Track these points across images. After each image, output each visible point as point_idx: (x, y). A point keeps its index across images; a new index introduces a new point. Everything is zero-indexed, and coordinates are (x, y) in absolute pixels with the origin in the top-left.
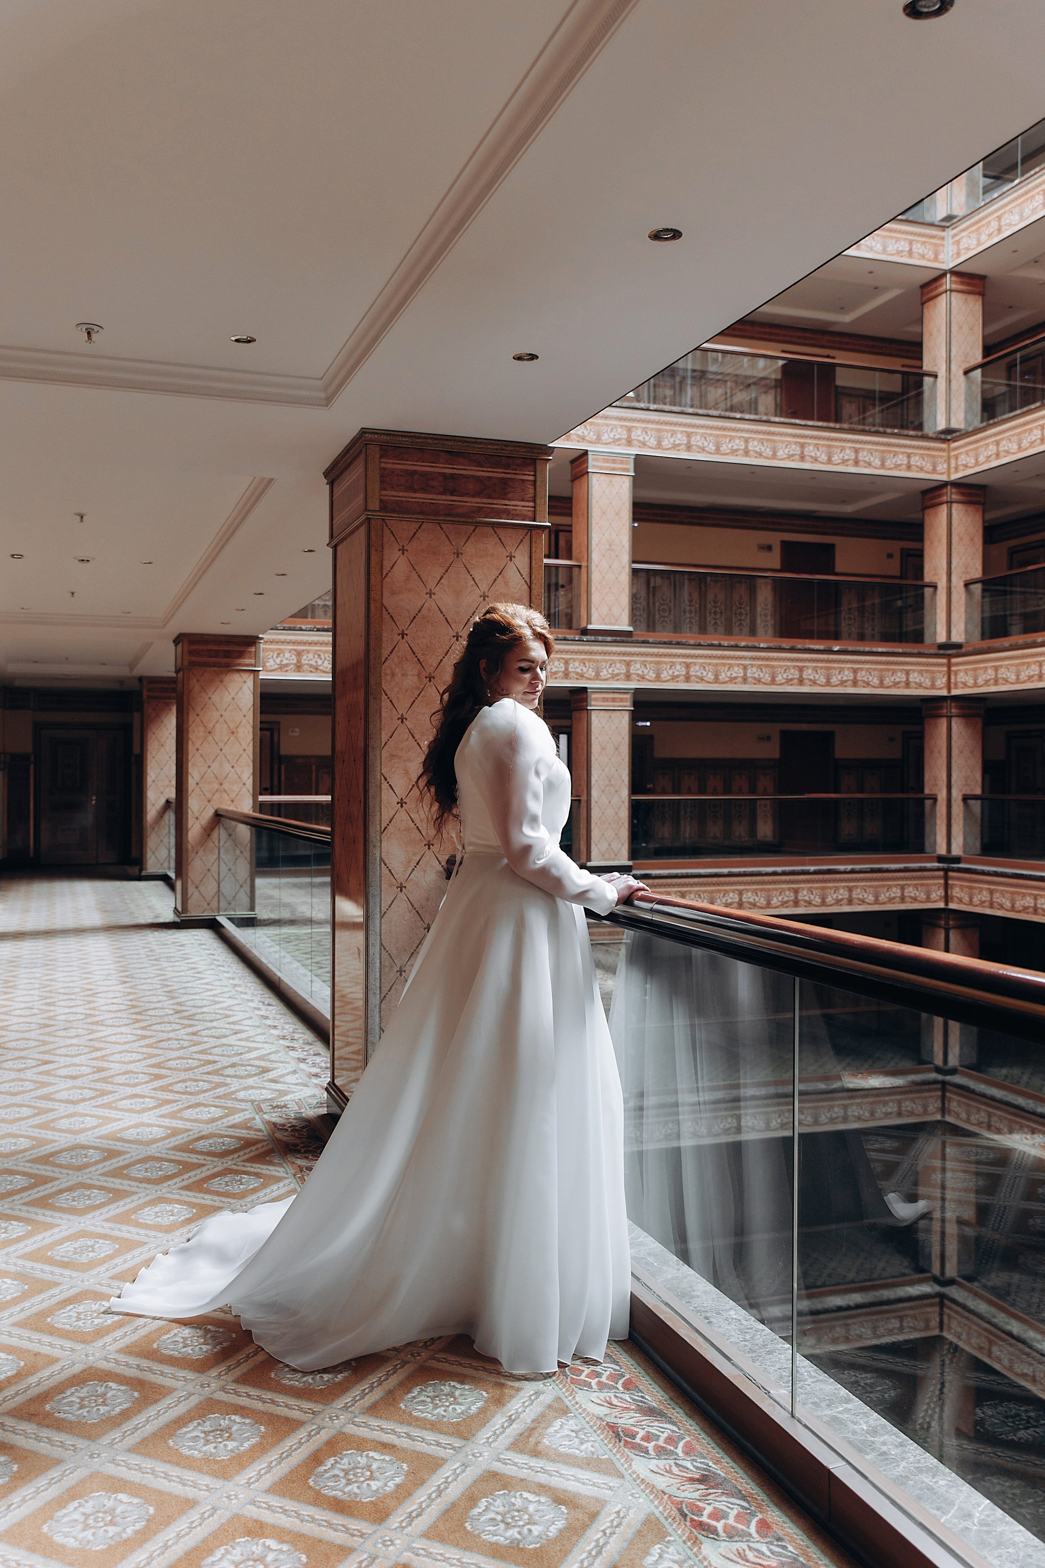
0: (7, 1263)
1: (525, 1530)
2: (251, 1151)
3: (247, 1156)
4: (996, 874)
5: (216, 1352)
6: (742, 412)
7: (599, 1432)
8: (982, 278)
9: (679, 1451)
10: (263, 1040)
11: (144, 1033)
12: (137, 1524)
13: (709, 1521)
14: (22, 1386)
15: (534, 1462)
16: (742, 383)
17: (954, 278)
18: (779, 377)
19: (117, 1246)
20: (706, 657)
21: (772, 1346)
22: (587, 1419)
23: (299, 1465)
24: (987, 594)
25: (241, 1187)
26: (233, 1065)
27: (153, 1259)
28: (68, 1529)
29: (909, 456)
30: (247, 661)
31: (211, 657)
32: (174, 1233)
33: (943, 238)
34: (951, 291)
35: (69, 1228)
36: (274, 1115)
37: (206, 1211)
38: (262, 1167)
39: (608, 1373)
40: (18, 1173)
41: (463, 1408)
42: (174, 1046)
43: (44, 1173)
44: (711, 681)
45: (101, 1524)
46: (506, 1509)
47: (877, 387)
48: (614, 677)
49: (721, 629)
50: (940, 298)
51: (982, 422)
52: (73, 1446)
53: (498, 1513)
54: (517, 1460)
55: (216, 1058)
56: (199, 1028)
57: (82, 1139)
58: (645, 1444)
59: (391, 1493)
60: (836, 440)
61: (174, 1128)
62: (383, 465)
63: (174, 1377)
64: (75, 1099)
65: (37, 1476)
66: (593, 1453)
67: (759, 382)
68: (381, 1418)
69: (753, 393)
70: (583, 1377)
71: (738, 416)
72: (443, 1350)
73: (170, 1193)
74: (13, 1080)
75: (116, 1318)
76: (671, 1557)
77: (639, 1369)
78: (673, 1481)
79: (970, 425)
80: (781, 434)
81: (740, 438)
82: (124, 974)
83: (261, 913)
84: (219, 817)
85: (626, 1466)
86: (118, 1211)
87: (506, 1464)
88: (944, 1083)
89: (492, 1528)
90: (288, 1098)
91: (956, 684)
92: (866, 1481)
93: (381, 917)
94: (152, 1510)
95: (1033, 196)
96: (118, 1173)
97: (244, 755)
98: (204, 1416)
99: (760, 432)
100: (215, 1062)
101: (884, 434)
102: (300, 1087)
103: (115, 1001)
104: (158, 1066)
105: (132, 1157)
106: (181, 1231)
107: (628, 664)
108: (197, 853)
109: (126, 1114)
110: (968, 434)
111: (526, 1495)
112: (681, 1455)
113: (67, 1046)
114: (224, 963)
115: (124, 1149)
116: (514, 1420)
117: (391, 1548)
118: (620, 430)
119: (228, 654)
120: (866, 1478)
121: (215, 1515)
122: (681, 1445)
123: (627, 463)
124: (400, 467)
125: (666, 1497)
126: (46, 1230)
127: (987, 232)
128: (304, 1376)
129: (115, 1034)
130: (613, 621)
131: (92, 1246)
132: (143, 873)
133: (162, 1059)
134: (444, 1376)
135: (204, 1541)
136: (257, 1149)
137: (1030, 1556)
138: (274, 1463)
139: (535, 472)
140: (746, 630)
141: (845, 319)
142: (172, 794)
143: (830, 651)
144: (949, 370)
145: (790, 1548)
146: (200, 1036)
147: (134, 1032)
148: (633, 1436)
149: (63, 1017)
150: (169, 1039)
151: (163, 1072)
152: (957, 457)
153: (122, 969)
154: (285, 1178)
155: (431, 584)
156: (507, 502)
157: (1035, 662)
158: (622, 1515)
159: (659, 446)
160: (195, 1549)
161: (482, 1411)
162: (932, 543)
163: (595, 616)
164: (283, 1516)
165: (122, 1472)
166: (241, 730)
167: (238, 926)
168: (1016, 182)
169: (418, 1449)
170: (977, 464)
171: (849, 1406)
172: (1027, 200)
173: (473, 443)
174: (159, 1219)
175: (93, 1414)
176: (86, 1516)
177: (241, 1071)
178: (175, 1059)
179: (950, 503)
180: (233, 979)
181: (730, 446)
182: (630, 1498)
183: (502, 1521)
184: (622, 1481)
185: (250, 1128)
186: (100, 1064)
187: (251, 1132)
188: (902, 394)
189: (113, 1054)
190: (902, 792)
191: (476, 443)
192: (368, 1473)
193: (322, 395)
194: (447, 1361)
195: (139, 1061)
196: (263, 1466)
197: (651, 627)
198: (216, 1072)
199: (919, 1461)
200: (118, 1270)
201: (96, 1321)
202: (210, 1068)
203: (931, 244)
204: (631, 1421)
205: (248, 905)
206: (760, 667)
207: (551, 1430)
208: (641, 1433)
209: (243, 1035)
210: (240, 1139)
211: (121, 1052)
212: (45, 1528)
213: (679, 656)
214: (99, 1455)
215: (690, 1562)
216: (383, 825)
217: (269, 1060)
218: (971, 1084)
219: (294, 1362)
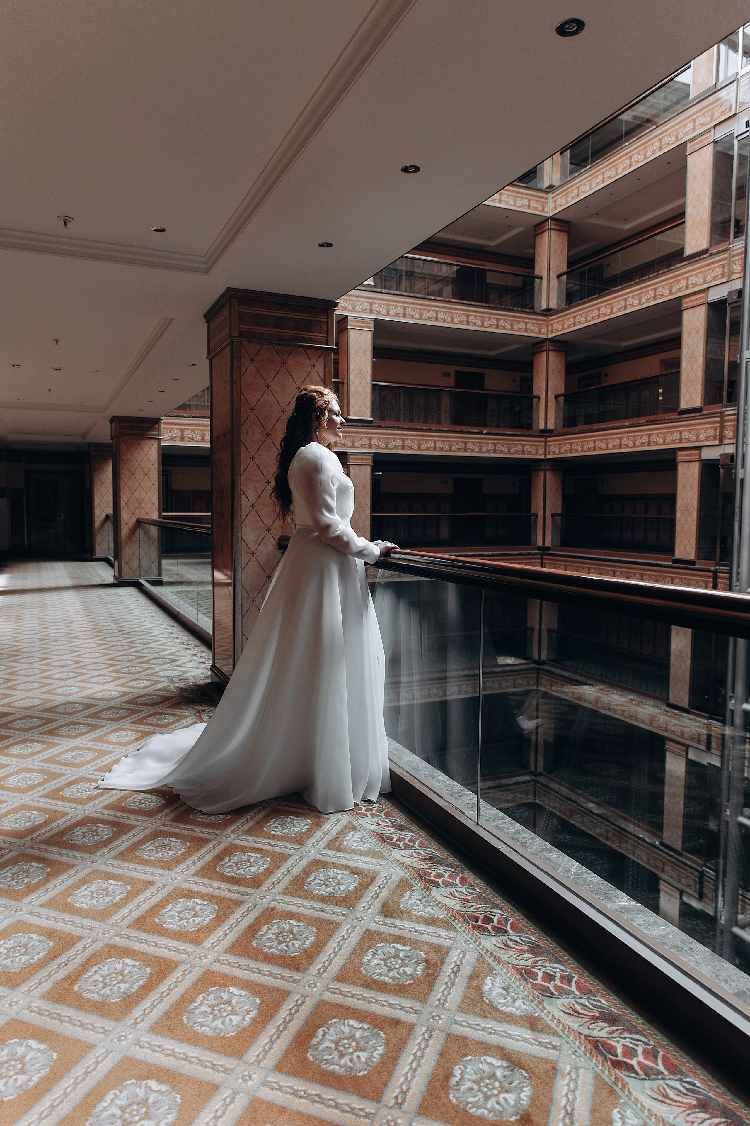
0: (33, 765)
1: (337, 888)
2: (169, 702)
3: (167, 705)
4: (568, 556)
5: (159, 806)
6: (434, 296)
7: (373, 838)
8: (568, 222)
9: (417, 845)
10: (171, 645)
11: (101, 642)
12: (121, 895)
13: (434, 879)
14: (48, 828)
15: (338, 854)
16: (434, 279)
17: (552, 222)
18: (455, 276)
19: (97, 754)
20: (414, 435)
22: (366, 832)
23: (210, 861)
24: (566, 403)
25: (166, 721)
26: (155, 658)
27: (119, 759)
28: (82, 900)
29: (526, 324)
30: (154, 433)
31: (133, 430)
32: (129, 746)
33: (547, 199)
34: (551, 229)
35: (68, 745)
36: (181, 684)
37: (146, 734)
38: (176, 710)
39: (377, 808)
40: (35, 717)
41: (298, 829)
42: (120, 649)
43: (50, 717)
44: (416, 449)
45: (101, 896)
46: (326, 878)
47: (509, 284)
48: (362, 446)
49: (422, 420)
50: (545, 233)
51: (566, 305)
52: (81, 857)
53: (321, 880)
54: (329, 854)
55: (145, 655)
56: (134, 639)
57: (71, 699)
58: (398, 843)
59: (262, 873)
60: (487, 313)
61: (124, 692)
62: (240, 310)
63: (136, 820)
64: (65, 677)
65: (62, 874)
66: (371, 848)
67: (444, 279)
68: (254, 836)
69: (439, 285)
70: (362, 811)
71: (432, 298)
72: (287, 801)
73: (125, 725)
74: (27, 669)
76: (415, 897)
77: (392, 806)
78: (414, 860)
79: (560, 307)
80: (456, 309)
81: (433, 310)
82: (87, 611)
83: (165, 578)
84: (139, 523)
85: (389, 854)
86: (96, 736)
87: (324, 856)
88: (538, 669)
89: (318, 888)
90: (188, 674)
91: (549, 453)
92: (517, 854)
93: (242, 571)
94: (129, 888)
95: (597, 176)
96: (94, 716)
97: (153, 487)
98: (155, 839)
99: (444, 308)
100: (144, 657)
101: (513, 311)
102: (194, 669)
103: (83, 626)
104: (112, 659)
105: (101, 707)
106: (133, 745)
107: (370, 439)
108: (127, 544)
109: (96, 685)
110: (558, 312)
111: (335, 870)
112: (417, 847)
113: (57, 650)
115: (97, 703)
116: (327, 834)
117: (264, 900)
118: (366, 304)
119: (143, 429)
120: (518, 852)
121: (165, 888)
122: (417, 842)
123: (370, 323)
124: (250, 311)
125: (411, 868)
126: (54, 747)
127: (571, 196)
129: (85, 643)
130: (362, 414)
131: (82, 754)
132: (94, 557)
133: (114, 656)
134: (287, 814)
135: (160, 902)
136: (172, 701)
137: (601, 889)
138: (196, 861)
139: (327, 316)
140: (435, 421)
141: (492, 244)
142: (111, 511)
143: (481, 433)
144: (549, 275)
145: (478, 890)
146: (135, 643)
147: (96, 642)
148: (392, 839)
149: (53, 635)
150: (117, 645)
151: (115, 662)
152: (552, 325)
153: (85, 609)
154: (190, 716)
155: (269, 380)
156: (311, 334)
157: (592, 441)
158: (388, 878)
159: (388, 314)
160: (155, 906)
161: (308, 830)
162: (538, 373)
163: (352, 411)
164: (203, 887)
165: (111, 869)
166: (151, 473)
167: (152, 585)
168: (588, 167)
169: (275, 850)
170: (563, 329)
172: (594, 178)
173: (292, 298)
174: (120, 739)
175: (91, 841)
176: (92, 892)
177: (160, 661)
178: (121, 656)
179: (548, 351)
181: (428, 315)
182: (392, 869)
183: (324, 884)
184: (387, 861)
185: (168, 691)
186: (78, 659)
187: (168, 693)
188: (523, 288)
189: (85, 654)
190: (520, 512)
192: (249, 864)
193: (205, 266)
194: (288, 806)
195: (100, 657)
196: (190, 863)
197: (382, 418)
198: (146, 662)
200: (98, 766)
201: (89, 793)
202: (142, 660)
203: (540, 201)
204: (390, 832)
205: (157, 573)
206: (443, 442)
207: (347, 838)
208: (396, 838)
209: (159, 643)
210: (162, 696)
211: (89, 653)
212: (69, 900)
213: (399, 435)
214: (96, 861)
215: (426, 899)
216: (243, 519)
217: (175, 655)
218: (553, 669)
219: (205, 809)
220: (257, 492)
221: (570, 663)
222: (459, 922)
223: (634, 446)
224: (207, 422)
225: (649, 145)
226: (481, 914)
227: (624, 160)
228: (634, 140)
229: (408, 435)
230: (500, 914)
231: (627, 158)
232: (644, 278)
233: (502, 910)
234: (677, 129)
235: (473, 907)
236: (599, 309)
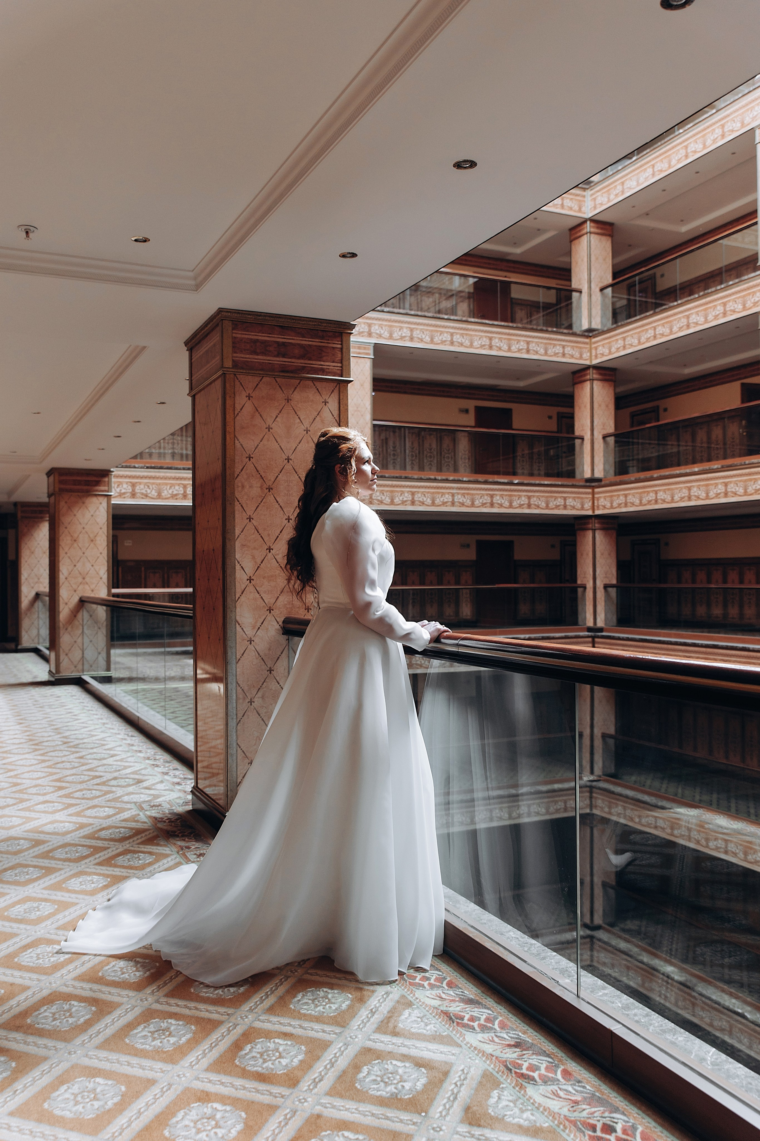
1: (399, 1086)
2: (142, 837)
3: (139, 841)
4: (628, 639)
5: (147, 977)
6: (446, 314)
7: (437, 1017)
8: (611, 224)
9: (496, 1026)
10: (133, 761)
11: (43, 758)
12: (114, 1099)
13: (528, 1072)
15: (395, 1040)
16: (445, 295)
17: (592, 224)
18: (472, 290)
19: (56, 907)
20: (426, 487)
21: (544, 954)
22: (427, 1009)
23: (225, 1052)
24: (618, 445)
25: (140, 862)
26: (115, 778)
27: (86, 913)
28: (63, 1105)
29: (564, 347)
30: (102, 488)
31: (75, 485)
32: (97, 896)
33: (584, 196)
34: (590, 233)
35: (17, 895)
36: (153, 811)
37: (118, 880)
38: (152, 847)
39: (434, 977)
41: (336, 1006)
42: (68, 767)
44: (430, 504)
45: (88, 1100)
46: (383, 1072)
47: (541, 300)
49: (434, 468)
50: (582, 238)
51: (612, 324)
52: (54, 1047)
53: (377, 1076)
54: (383, 1039)
55: (102, 774)
56: (84, 754)
57: (12, 833)
58: (472, 1023)
59: (297, 1067)
60: (513, 335)
61: (81, 823)
62: (234, 335)
63: (120, 995)
65: (31, 1069)
66: (436, 1032)
67: (458, 294)
68: (278, 1015)
69: (452, 302)
70: (417, 981)
71: (446, 317)
72: (314, 967)
73: (88, 868)
75: (67, 956)
76: (507, 1098)
77: (456, 974)
78: (496, 1047)
79: (605, 326)
80: (476, 330)
81: (447, 332)
82: (19, 718)
83: (113, 674)
84: (83, 602)
85: (461, 1039)
86: (52, 882)
87: (376, 1042)
88: (591, 787)
89: (375, 1086)
90: (161, 799)
91: (598, 507)
92: (639, 1037)
93: (236, 662)
94: (123, 1088)
95: (646, 169)
96: (46, 855)
98: (148, 1021)
99: (461, 329)
100: (101, 777)
101: (547, 331)
102: (168, 792)
103: (16, 736)
104: (59, 780)
105: (53, 844)
106: (102, 894)
108: (66, 629)
109: (43, 815)
110: (603, 332)
111: (394, 1062)
112: (498, 1029)
114: (93, 709)
115: (47, 839)
116: (375, 1013)
117: (305, 1104)
118: (363, 326)
119: (88, 483)
120: (638, 1035)
121: (171, 1089)
122: (497, 1022)
123: (368, 349)
124: (246, 336)
125: (494, 1058)
127: (614, 193)
128: (216, 990)
129: (21, 760)
131: (38, 907)
132: (19, 647)
133: (61, 776)
134: (318, 985)
135: (167, 1107)
136: (146, 835)
138: (207, 1051)
139: (342, 342)
140: (452, 469)
141: (517, 251)
142: (45, 587)
143: (511, 484)
144: (590, 287)
145: (588, 1087)
146: (86, 759)
147: (36, 757)
148: (462, 1018)
150: (63, 762)
151: (64, 784)
152: (596, 348)
153: (16, 714)
154: (171, 855)
155: (269, 421)
156: (322, 363)
157: (652, 491)
158: (465, 1072)
159: (391, 337)
160: (162, 1113)
161: (350, 1007)
162: (580, 408)
164: (222, 1087)
165: (95, 1063)
166: (98, 538)
167: (100, 682)
168: (634, 158)
169: (310, 1035)
170: (610, 353)
171: (606, 992)
172: (642, 171)
173: (298, 320)
174: (84, 887)
175: (65, 1024)
176: (76, 1095)
177: (122, 782)
178: (70, 775)
179: (592, 380)
180: (102, 719)
181: (440, 338)
182: (469, 1060)
183: (382, 1081)
184: (461, 1049)
185: (137, 821)
186: (15, 780)
187: (139, 824)
188: (556, 304)
189: (23, 773)
190: (561, 582)
191: (300, 320)
192: (277, 1054)
193: (193, 282)
194: (317, 975)
195: (44, 777)
196: (199, 1053)
197: (385, 467)
198: (104, 784)
199: (661, 1026)
200: (61, 923)
201: (52, 959)
202: (98, 781)
203: (576, 200)
204: (458, 1009)
205: (105, 667)
206: (463, 495)
207: (403, 1017)
208: (467, 1017)
209: (118, 758)
210: (132, 829)
211: (29, 772)
212: (46, 1105)
213: (407, 487)
214: (75, 1052)
215: (521, 1101)
216: (237, 596)
217: (141, 774)
218: (611, 787)
219: (208, 981)
220: (255, 562)
221: (634, 778)
222: (570, 1131)
223: (707, 497)
224: (189, 474)
225: (709, 133)
226: (599, 1121)
227: (678, 150)
228: (689, 126)
229: (419, 487)
230: (624, 1121)
231: (682, 148)
232: (710, 291)
233: (625, 1115)
234: (743, 113)
235: (586, 1112)
236: (655, 328)
